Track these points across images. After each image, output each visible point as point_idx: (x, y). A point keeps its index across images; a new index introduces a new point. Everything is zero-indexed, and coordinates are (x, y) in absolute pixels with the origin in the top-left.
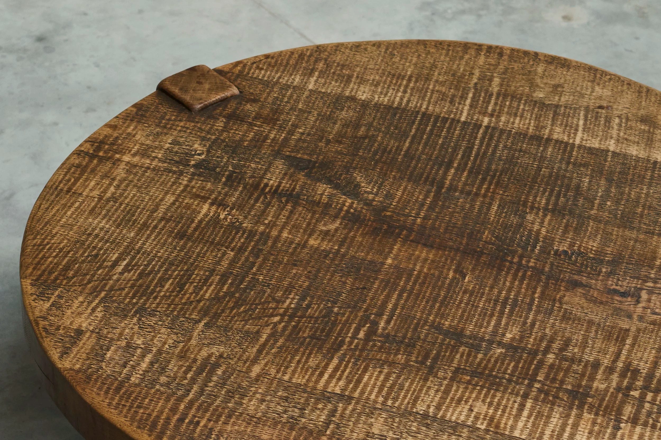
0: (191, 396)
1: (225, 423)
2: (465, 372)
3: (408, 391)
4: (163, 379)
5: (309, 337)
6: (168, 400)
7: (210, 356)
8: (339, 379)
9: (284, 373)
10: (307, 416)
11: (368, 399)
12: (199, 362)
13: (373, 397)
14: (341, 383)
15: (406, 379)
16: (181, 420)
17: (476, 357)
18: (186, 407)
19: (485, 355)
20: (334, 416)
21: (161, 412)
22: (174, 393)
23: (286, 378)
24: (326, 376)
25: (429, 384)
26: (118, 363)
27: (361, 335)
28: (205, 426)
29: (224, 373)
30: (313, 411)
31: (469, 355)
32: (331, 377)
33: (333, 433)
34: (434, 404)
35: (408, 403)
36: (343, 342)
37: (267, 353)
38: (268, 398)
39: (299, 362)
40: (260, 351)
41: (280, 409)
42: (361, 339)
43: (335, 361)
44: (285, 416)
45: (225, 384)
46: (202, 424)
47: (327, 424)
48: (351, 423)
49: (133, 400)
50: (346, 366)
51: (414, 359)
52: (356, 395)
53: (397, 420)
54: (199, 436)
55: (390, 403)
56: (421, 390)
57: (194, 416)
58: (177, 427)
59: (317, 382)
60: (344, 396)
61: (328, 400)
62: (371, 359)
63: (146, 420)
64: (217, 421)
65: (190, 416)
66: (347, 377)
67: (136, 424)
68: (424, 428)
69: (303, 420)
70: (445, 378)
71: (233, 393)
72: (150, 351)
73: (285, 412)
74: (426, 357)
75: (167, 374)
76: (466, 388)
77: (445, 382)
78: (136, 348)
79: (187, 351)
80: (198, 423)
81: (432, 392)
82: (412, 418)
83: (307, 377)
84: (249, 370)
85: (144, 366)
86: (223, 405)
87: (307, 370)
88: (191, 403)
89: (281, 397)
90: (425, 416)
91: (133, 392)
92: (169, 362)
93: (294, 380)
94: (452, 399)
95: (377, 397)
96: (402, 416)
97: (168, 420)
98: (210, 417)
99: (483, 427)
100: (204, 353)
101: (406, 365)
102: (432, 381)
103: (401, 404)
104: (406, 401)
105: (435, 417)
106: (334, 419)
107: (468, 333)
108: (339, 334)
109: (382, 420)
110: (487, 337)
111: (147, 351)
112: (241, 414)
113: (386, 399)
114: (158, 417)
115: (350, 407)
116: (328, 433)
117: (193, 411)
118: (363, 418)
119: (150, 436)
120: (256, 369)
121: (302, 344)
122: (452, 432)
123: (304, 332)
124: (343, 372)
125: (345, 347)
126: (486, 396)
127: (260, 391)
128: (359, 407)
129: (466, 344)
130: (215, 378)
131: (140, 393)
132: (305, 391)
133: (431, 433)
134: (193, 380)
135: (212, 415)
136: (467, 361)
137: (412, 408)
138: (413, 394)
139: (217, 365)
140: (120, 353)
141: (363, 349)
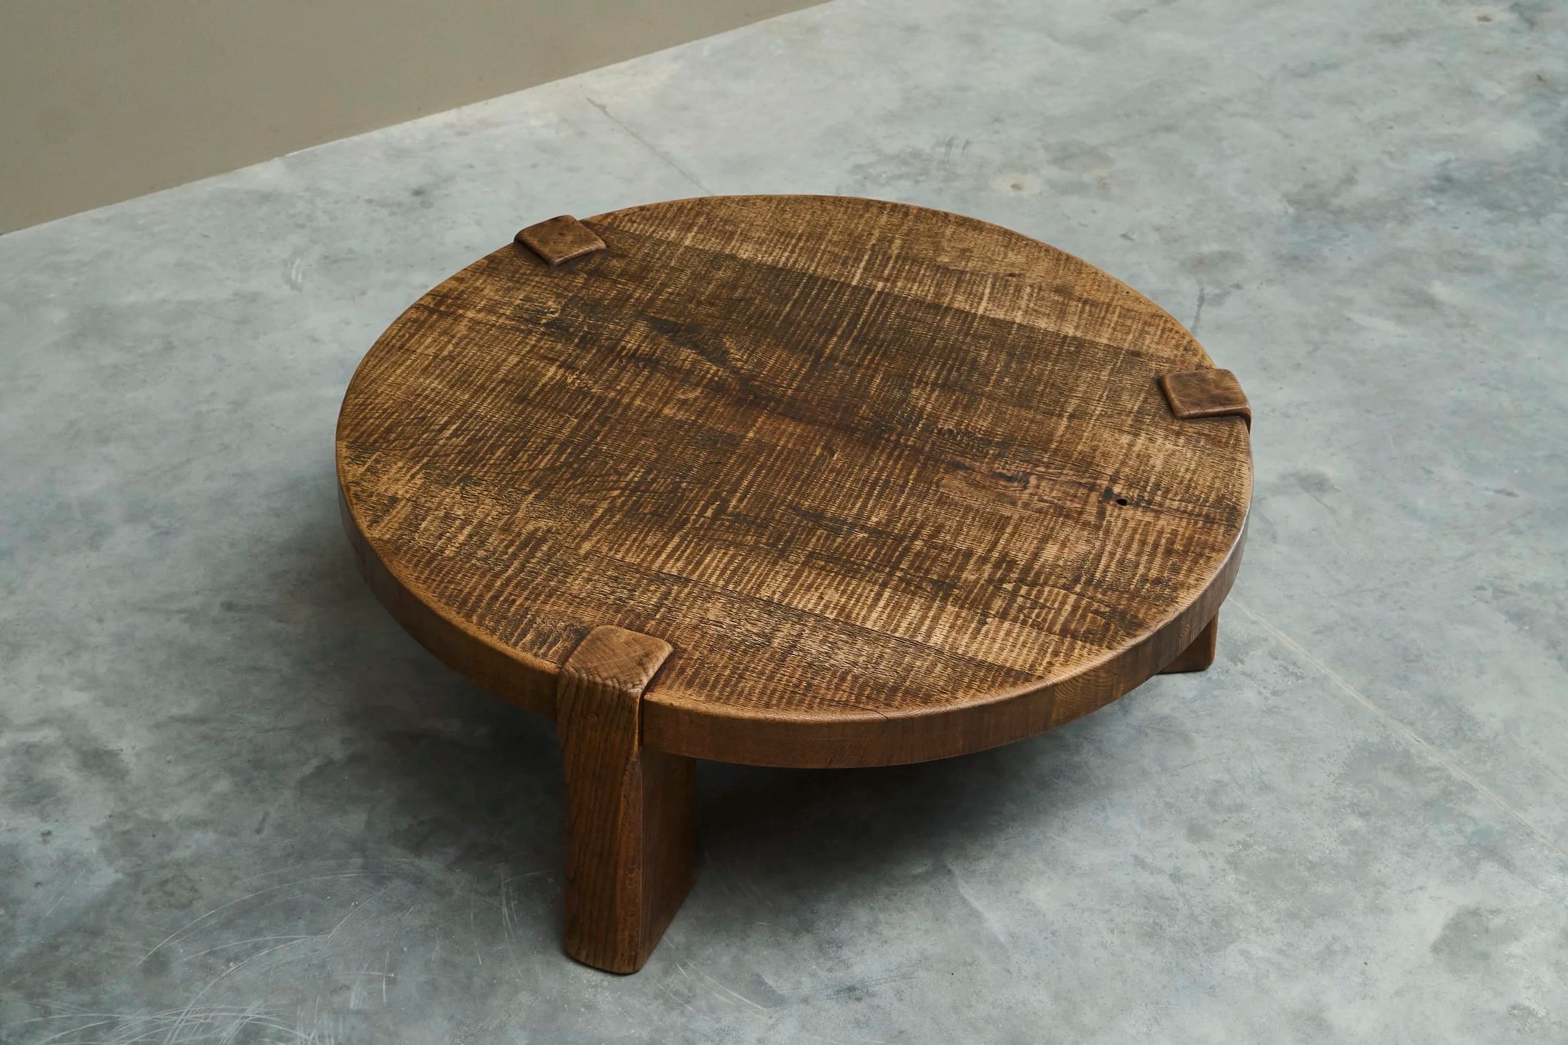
0: (510, 572)
1: (544, 603)
2: (819, 557)
3: (753, 575)
4: (481, 553)
5: (650, 513)
6: (483, 576)
7: (537, 530)
8: (678, 560)
9: (617, 551)
10: (636, 597)
11: (707, 582)
12: (523, 537)
13: (713, 580)
14: (680, 564)
15: (753, 563)
16: (495, 598)
17: (834, 541)
18: (502, 584)
19: (845, 539)
20: (667, 599)
21: (474, 588)
22: (491, 569)
23: (619, 556)
24: (664, 556)
25: (777, 568)
26: (433, 535)
27: (709, 513)
28: (521, 605)
29: (550, 549)
30: (644, 592)
31: (827, 538)
32: (669, 557)
33: (663, 618)
34: (781, 590)
35: (752, 588)
36: (687, 520)
37: (601, 529)
38: (596, 577)
39: (635, 540)
40: (593, 527)
41: (607, 589)
42: (708, 518)
43: (676, 540)
44: (612, 597)
45: (549, 560)
46: (518, 603)
47: (658, 607)
48: (685, 608)
49: (444, 575)
50: (687, 547)
51: (764, 540)
52: (695, 577)
53: (737, 605)
54: (514, 615)
55: (731, 587)
56: (767, 575)
57: (511, 594)
58: (489, 605)
59: (653, 561)
60: (680, 578)
61: (663, 581)
62: (717, 540)
63: (457, 596)
64: (534, 601)
65: (506, 594)
66: (687, 558)
67: (444, 600)
68: (766, 616)
69: (632, 602)
70: (796, 563)
71: (557, 571)
72: (471, 523)
73: (613, 593)
74: (778, 540)
75: (485, 548)
76: (819, 574)
77: (797, 567)
78: (455, 519)
79: (512, 523)
80: (514, 601)
81: (780, 578)
82: (754, 604)
83: (642, 556)
84: (578, 546)
85: (461, 538)
86: (545, 583)
87: (643, 549)
88: (509, 580)
89: (610, 578)
90: (769, 602)
91: (445, 566)
92: (490, 535)
93: (627, 560)
94: (802, 585)
95: (717, 580)
96: (744, 601)
97: (481, 597)
98: (529, 595)
99: (832, 617)
100: (530, 527)
101: (754, 548)
102: (782, 566)
103: (744, 589)
104: (749, 586)
105: (779, 604)
106: (666, 602)
107: (829, 515)
108: (684, 512)
109: (720, 605)
110: (850, 520)
111: (466, 522)
112: (563, 594)
113: (727, 583)
114: (470, 594)
115: (686, 591)
116: (658, 616)
117: (510, 589)
118: (699, 602)
119: (458, 613)
120: (587, 546)
121: (641, 521)
122: (796, 620)
123: (645, 508)
124: (683, 552)
125: (689, 525)
126: (840, 584)
127: (588, 569)
128: (696, 590)
129: (826, 527)
130: (539, 554)
131: (453, 567)
132: (638, 571)
133: (773, 622)
134: (514, 556)
135: (531, 593)
136: (823, 545)
137: (755, 594)
138: (758, 579)
139: (543, 540)
140: (436, 523)
141: (709, 528)
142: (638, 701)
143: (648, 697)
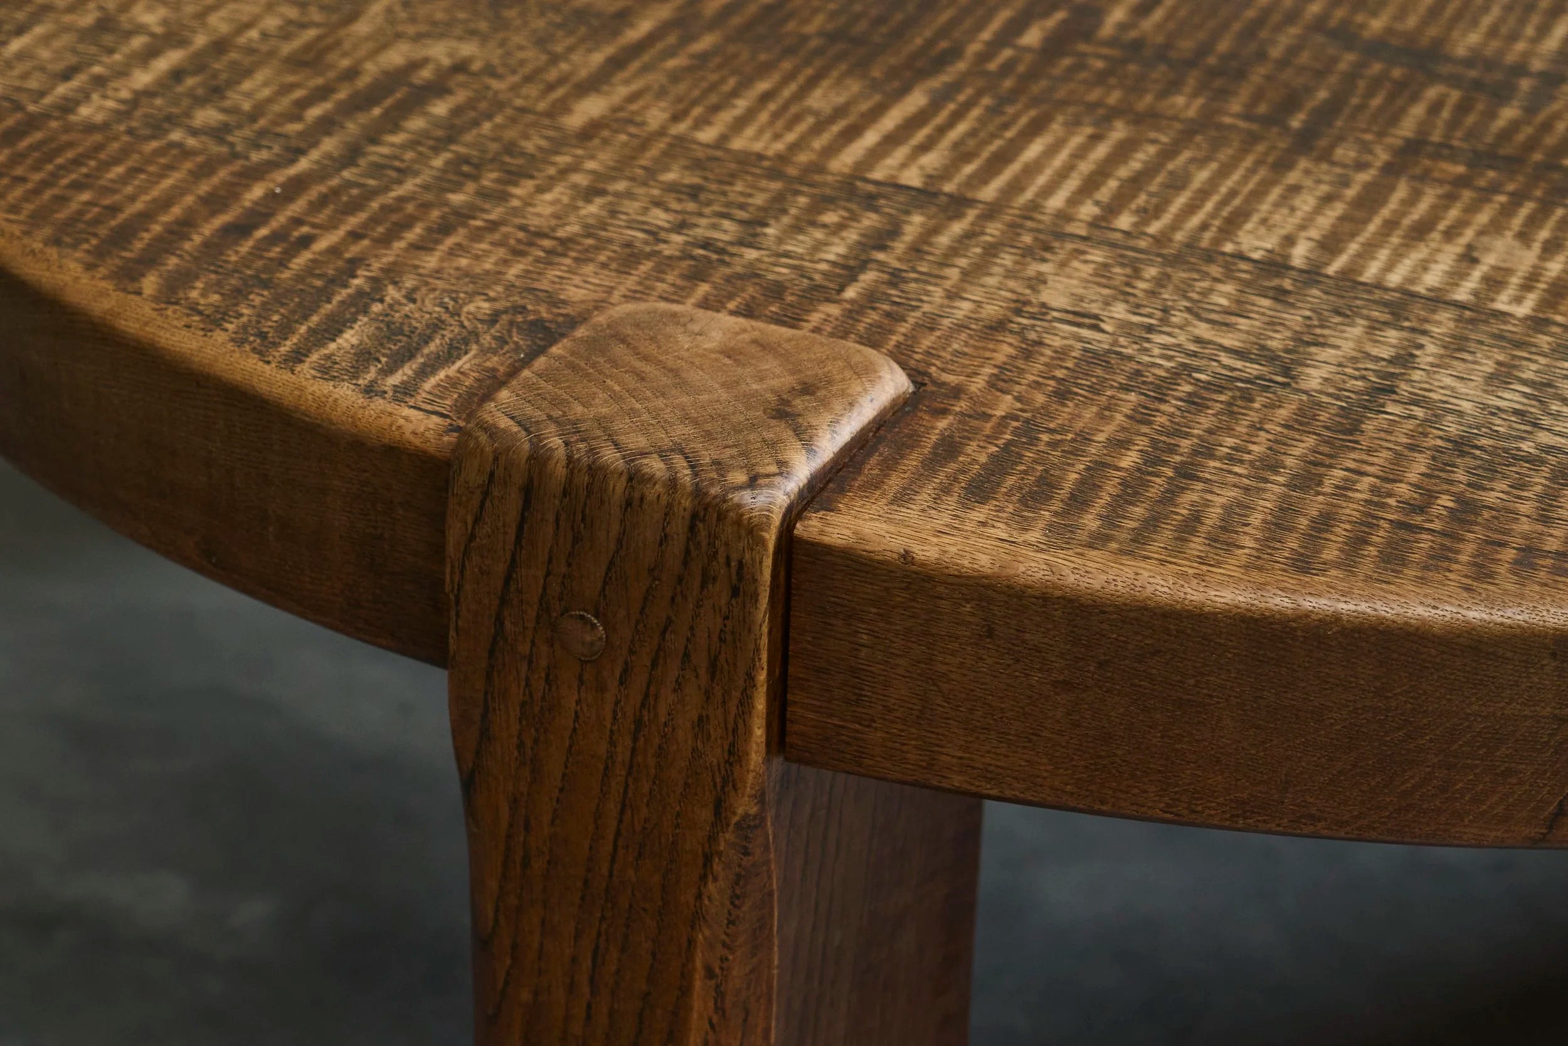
0: (303, 164)
1: (421, 247)
2: (1446, 151)
3: (1203, 194)
4: (208, 116)
5: (821, 33)
6: (207, 169)
7: (414, 66)
8: (924, 148)
9: (701, 123)
10: (770, 242)
11: (1034, 206)
12: (363, 82)
13: (1056, 202)
14: (932, 160)
15: (1202, 162)
16: (240, 230)
17: (1491, 115)
18: (271, 196)
19: (1530, 110)
20: (883, 248)
21: (165, 203)
22: (235, 156)
23: (707, 135)
24: (871, 138)
25: (1293, 177)
26: (42, 69)
27: (1032, 37)
28: (334, 251)
29: (457, 111)
30: (797, 228)
31: (1463, 108)
32: (891, 141)
33: (871, 298)
34: (1314, 233)
35: (1204, 227)
36: (955, 53)
37: (646, 69)
38: (621, 186)
39: (766, 97)
40: (616, 63)
41: (659, 217)
42: (1027, 49)
43: (916, 100)
44: (678, 239)
45: (451, 140)
46: (321, 245)
47: (849, 270)
48: (953, 274)
49: (61, 167)
50: (957, 117)
51: (1236, 107)
52: (989, 192)
53: (1151, 272)
54: (299, 278)
55: (1125, 221)
56: (1259, 194)
57: (297, 222)
58: (213, 248)
59: (831, 150)
60: (935, 195)
61: (870, 202)
62: (1064, 103)
63: (97, 221)
64: (385, 241)
65: (280, 219)
66: (956, 145)
67: (47, 231)
68: (1266, 302)
69: (751, 254)
70: (1361, 166)
71: (477, 166)
72: (182, 43)
73: (681, 227)
74: (1291, 103)
75: (227, 103)
76: (1450, 198)
77: (1363, 177)
78: (129, 34)
79: (329, 49)
80: (306, 242)
81: (1306, 203)
82: (1215, 270)
83: (791, 137)
84: (563, 107)
85: (142, 78)
86: (429, 197)
87: (797, 119)
88: (297, 186)
89: (673, 188)
90: (1275, 265)
91: (70, 145)
92: (248, 73)
93: (738, 144)
94: (1391, 225)
95: (1074, 200)
96: (1176, 260)
97: (185, 226)
98: (365, 225)
99: (1523, 310)
100: (395, 57)
101: (1204, 123)
102: (1307, 172)
103: (1175, 226)
104: (1195, 221)
105: (1312, 275)
106: (881, 256)
107: (1461, 51)
108: (944, 32)
109: (1088, 269)
110: (1537, 65)
111: (172, 37)
112: (493, 226)
113: (1112, 209)
114: (147, 217)
115: (958, 228)
116: (850, 293)
117: (297, 207)
118: (1007, 259)
119: (90, 267)
120: (591, 107)
121: (789, 51)
122: (1386, 317)
123: (806, 21)
124: (942, 131)
125: (961, 66)
126: (1534, 222)
127: (591, 165)
128: (994, 230)
129: (1454, 81)
130: (416, 123)
131: (99, 148)
132: (774, 174)
133: (1295, 319)
134: (326, 125)
135: (374, 220)
136: (1453, 124)
137: (1217, 241)
138: (1224, 202)
139: (438, 88)
140: (65, 40)
141: (1033, 75)
142: (771, 537)
143: (811, 527)
